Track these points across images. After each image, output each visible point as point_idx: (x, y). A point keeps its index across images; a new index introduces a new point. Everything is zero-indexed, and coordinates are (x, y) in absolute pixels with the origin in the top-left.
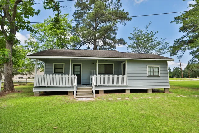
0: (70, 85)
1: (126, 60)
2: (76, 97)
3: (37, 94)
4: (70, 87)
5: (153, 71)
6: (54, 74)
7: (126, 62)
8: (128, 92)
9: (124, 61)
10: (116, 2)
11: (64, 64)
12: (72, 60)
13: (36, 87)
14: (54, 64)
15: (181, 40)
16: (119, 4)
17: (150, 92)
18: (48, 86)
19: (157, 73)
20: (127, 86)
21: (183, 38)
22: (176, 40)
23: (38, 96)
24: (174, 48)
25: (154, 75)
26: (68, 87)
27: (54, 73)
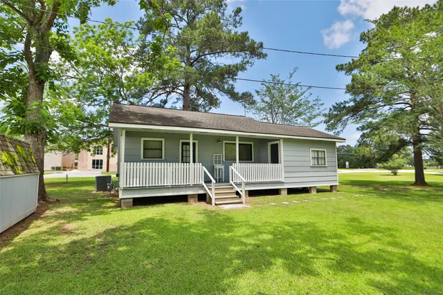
0: (191, 183)
1: (281, 138)
2: (216, 205)
3: (128, 202)
4: (192, 187)
5: (318, 158)
6: (143, 161)
7: (282, 141)
8: (284, 193)
9: (278, 139)
10: (233, 14)
11: (163, 140)
12: (194, 135)
13: (125, 189)
14: (143, 139)
15: (342, 106)
16: (238, 18)
17: (314, 192)
18: (151, 185)
19: (323, 161)
20: (283, 183)
21: (345, 102)
22: (335, 105)
23: (130, 207)
24: (330, 117)
25: (319, 163)
26: (188, 187)
27: (142, 158)
